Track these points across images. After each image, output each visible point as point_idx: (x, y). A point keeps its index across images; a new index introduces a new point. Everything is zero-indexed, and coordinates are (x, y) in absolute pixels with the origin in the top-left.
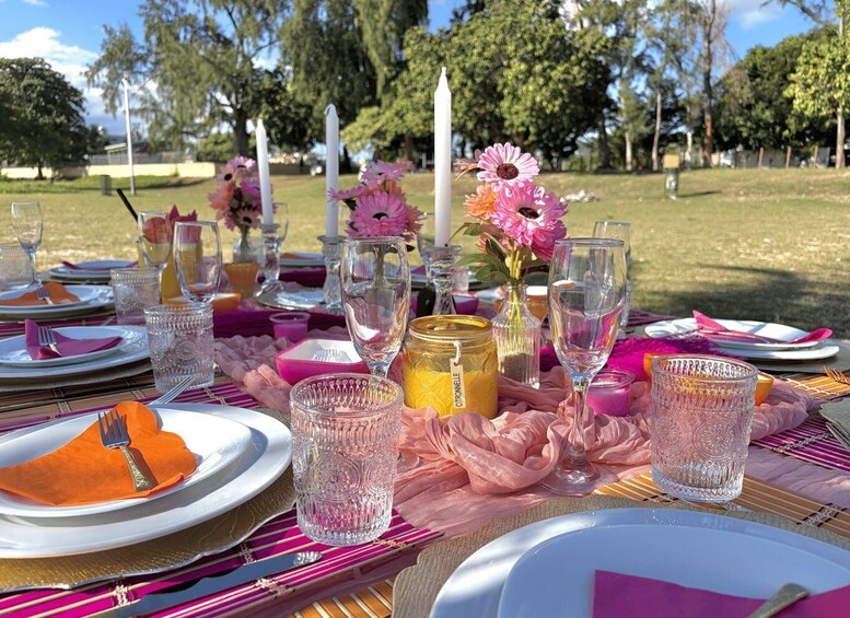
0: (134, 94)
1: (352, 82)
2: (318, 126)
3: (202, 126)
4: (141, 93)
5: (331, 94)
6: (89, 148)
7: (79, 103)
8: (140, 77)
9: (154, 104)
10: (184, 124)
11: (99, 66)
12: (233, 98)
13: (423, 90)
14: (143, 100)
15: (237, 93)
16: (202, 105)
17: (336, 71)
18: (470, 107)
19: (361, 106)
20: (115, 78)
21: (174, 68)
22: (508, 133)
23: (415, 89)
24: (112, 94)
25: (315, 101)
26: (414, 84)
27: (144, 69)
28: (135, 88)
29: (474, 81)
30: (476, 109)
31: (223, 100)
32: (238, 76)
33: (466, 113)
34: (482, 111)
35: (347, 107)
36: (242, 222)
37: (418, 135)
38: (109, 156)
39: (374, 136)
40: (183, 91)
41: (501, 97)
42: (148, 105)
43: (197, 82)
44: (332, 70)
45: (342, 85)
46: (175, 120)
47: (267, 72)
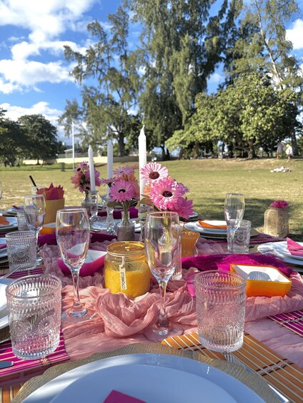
0: (77, 128)
1: (171, 119)
2: (155, 139)
3: (105, 141)
4: (80, 127)
5: (161, 125)
6: (58, 151)
7: (55, 133)
8: (80, 121)
9: (85, 132)
10: (97, 140)
11: (63, 117)
12: (118, 128)
13: (204, 121)
14: (81, 130)
15: (120, 126)
16: (105, 132)
17: (164, 114)
18: (226, 128)
19: (175, 130)
20: (69, 122)
21: (93, 116)
22: (245, 140)
23: (200, 121)
24: (68, 128)
25: (154, 128)
26: (199, 119)
27: (82, 117)
28: (77, 126)
29: (228, 116)
30: (229, 129)
31: (114, 129)
32: (121, 118)
33: (224, 131)
34: (232, 130)
35: (169, 130)
36: (85, 189)
37: (201, 142)
38: (66, 154)
39: (180, 143)
40: (97, 126)
41: (241, 123)
42: (82, 133)
43: (103, 122)
44: (162, 114)
45: (166, 120)
46: (93, 138)
47: (133, 116)
